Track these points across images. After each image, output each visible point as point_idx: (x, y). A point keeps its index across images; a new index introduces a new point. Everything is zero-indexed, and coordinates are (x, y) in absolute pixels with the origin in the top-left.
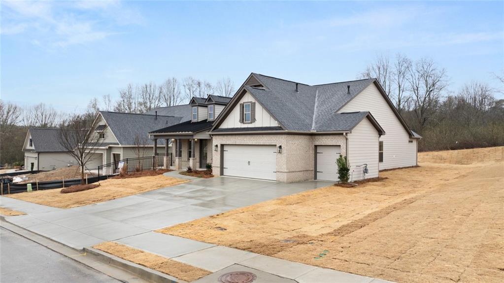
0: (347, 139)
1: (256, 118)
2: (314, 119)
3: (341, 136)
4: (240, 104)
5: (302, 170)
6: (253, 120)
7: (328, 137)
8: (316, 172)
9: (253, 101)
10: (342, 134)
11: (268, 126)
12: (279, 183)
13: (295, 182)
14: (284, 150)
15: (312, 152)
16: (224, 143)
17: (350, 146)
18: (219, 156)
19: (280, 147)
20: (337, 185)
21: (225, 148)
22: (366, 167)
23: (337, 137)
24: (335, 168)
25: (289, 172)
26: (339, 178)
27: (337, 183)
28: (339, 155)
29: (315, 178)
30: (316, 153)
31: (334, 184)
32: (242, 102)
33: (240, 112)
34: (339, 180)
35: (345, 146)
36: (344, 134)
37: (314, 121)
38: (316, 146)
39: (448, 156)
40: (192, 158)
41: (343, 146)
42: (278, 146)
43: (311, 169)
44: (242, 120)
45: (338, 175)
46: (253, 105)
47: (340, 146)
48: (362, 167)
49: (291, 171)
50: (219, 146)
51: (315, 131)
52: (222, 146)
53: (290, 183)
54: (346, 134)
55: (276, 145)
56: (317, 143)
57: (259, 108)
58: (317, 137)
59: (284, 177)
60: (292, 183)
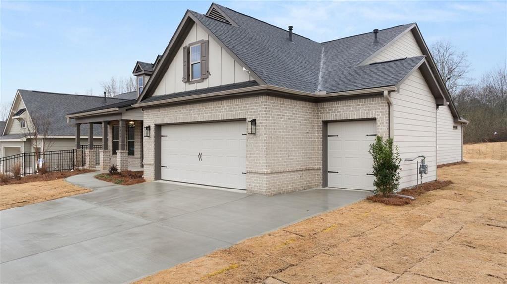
0: (389, 104)
1: (210, 70)
2: (320, 77)
3: (378, 100)
4: (184, 48)
5: (298, 168)
6: (205, 75)
7: (349, 103)
8: (325, 172)
9: (205, 39)
10: (380, 94)
11: (232, 82)
12: (251, 195)
13: (284, 193)
14: (261, 128)
15: (318, 134)
16: (161, 123)
17: (394, 120)
18: (153, 145)
19: (254, 122)
20: (373, 199)
21: (164, 131)
22: (423, 161)
23: (368, 102)
24: (368, 163)
25: (272, 173)
26: (376, 184)
27: (372, 195)
28: (375, 137)
29: (325, 183)
30: (325, 136)
31: (365, 197)
32: (186, 43)
33: (184, 62)
34: (375, 188)
35: (385, 120)
36: (386, 93)
37: (320, 80)
38: (325, 123)
39: (488, 150)
40: (120, 151)
41: (382, 119)
42: (249, 120)
43: (316, 167)
44: (186, 77)
45: (374, 178)
46: (205, 45)
47: (374, 119)
48: (415, 161)
49: (276, 170)
50: (152, 128)
51: (323, 93)
52: (158, 127)
53: (275, 195)
54: (389, 92)
55: (245, 120)
56: (328, 117)
57: (215, 50)
58: (327, 105)
59: (261, 184)
60: (278, 194)
